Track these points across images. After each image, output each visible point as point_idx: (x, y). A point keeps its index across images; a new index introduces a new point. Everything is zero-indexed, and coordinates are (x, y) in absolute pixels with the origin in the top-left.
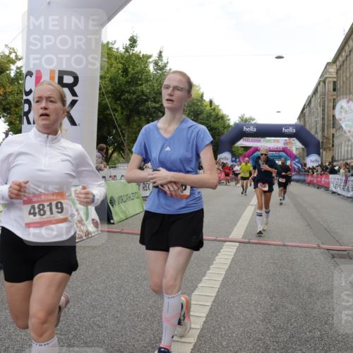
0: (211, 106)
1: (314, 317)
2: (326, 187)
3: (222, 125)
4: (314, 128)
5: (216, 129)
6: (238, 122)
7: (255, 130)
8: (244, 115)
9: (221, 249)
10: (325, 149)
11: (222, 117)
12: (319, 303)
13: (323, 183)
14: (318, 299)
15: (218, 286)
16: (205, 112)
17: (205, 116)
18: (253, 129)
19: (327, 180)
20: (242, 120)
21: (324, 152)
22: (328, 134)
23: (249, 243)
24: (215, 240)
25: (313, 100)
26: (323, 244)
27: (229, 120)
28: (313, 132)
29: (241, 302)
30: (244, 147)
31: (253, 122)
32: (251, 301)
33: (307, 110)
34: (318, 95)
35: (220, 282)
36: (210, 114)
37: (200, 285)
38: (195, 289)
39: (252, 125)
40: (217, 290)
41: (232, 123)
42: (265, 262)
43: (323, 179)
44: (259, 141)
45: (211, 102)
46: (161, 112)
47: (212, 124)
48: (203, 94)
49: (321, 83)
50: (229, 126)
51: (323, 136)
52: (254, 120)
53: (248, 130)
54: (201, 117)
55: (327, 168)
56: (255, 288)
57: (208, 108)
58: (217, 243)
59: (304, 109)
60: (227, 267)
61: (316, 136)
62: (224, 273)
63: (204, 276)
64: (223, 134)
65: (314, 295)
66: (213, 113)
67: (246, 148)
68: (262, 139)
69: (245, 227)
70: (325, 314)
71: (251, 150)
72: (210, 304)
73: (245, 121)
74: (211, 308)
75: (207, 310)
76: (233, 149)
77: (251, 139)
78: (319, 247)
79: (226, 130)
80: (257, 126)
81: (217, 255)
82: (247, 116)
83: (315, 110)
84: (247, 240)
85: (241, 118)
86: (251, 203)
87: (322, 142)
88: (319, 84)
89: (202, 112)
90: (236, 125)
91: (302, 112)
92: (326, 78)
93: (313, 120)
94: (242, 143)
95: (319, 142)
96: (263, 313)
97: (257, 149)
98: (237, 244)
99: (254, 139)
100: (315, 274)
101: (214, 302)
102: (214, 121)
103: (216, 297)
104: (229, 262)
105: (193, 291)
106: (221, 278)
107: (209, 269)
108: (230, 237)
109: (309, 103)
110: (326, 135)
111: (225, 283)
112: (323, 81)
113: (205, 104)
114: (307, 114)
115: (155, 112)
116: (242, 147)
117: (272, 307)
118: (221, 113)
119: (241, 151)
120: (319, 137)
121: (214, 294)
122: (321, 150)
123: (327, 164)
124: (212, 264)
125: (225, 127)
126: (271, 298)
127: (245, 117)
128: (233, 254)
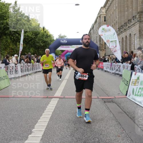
0: (44, 30)
1: (95, 132)
2: (102, 69)
3: (50, 40)
4: (96, 40)
5: (46, 42)
6: (58, 38)
7: (66, 42)
8: (61, 34)
9: (50, 102)
10: (101, 50)
11: (50, 36)
12: (98, 125)
13: (100, 66)
14: (97, 123)
15: (48, 121)
16: (41, 33)
17: (41, 35)
18: (65, 41)
19: (102, 65)
20: (60, 37)
21: (101, 52)
22: (102, 43)
23: (64, 98)
24: (47, 98)
25: (95, 26)
26: (100, 96)
27: (53, 37)
28: (95, 42)
29: (60, 127)
30: (62, 51)
31: (66, 38)
32: (65, 126)
33: (92, 31)
34: (97, 23)
35: (49, 118)
36: (43, 34)
37: (39, 121)
38: (36, 123)
39: (65, 39)
40: (48, 122)
41: (55, 39)
42: (72, 107)
43: (100, 65)
44: (69, 47)
45: (44, 28)
46: (18, 34)
47: (45, 39)
48: (39, 24)
49: (99, 18)
50: (53, 40)
51: (100, 44)
52: (66, 37)
53: (63, 42)
54: (39, 36)
55: (102, 59)
56: (67, 120)
57: (42, 31)
58: (48, 99)
59: (90, 31)
60: (53, 111)
61: (97, 44)
62: (51, 114)
63: (41, 116)
64: (50, 44)
65: (95, 121)
66: (45, 34)
67: (63, 51)
68: (70, 46)
69: (62, 90)
70: (100, 130)
71: (65, 52)
72: (44, 130)
73: (62, 37)
74: (45, 132)
75: (42, 133)
76: (56, 52)
77: (64, 46)
78: (98, 98)
79: (51, 42)
80: (67, 40)
81: (48, 105)
82: (62, 35)
83: (96, 31)
84: (63, 97)
85: (60, 36)
86: (65, 79)
87: (100, 47)
88: (97, 18)
89: (39, 33)
90: (57, 39)
91: (90, 32)
92: (101, 15)
93: (95, 36)
94: (60, 48)
95: (98, 47)
96: (70, 132)
97: (68, 52)
98: (58, 99)
99: (66, 46)
100: (96, 111)
101: (46, 128)
102: (46, 38)
103: (47, 126)
104: (54, 108)
105: (35, 124)
106: (50, 116)
107: (43, 112)
108: (55, 95)
109: (93, 28)
110: (101, 43)
111: (51, 119)
112: (99, 16)
113: (41, 29)
114: (92, 33)
115: (14, 34)
116: (60, 50)
117: (75, 129)
118: (49, 34)
119: (60, 53)
120: (98, 44)
121: (46, 125)
122: (99, 51)
123: (102, 57)
124: (45, 110)
125: (51, 41)
126: (75, 124)
127: (61, 35)
128: (56, 104)
